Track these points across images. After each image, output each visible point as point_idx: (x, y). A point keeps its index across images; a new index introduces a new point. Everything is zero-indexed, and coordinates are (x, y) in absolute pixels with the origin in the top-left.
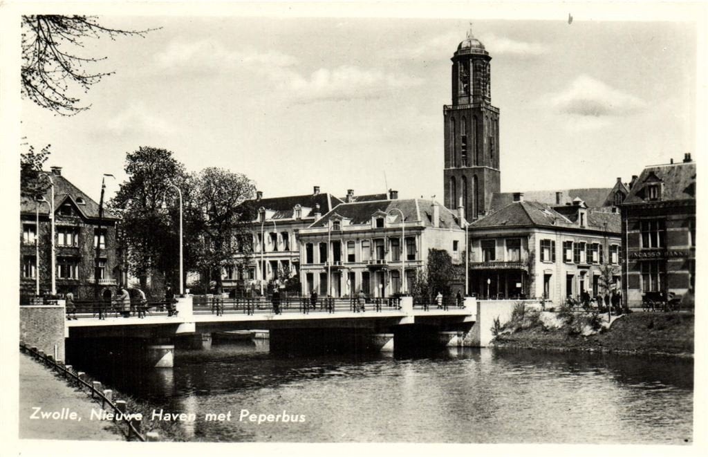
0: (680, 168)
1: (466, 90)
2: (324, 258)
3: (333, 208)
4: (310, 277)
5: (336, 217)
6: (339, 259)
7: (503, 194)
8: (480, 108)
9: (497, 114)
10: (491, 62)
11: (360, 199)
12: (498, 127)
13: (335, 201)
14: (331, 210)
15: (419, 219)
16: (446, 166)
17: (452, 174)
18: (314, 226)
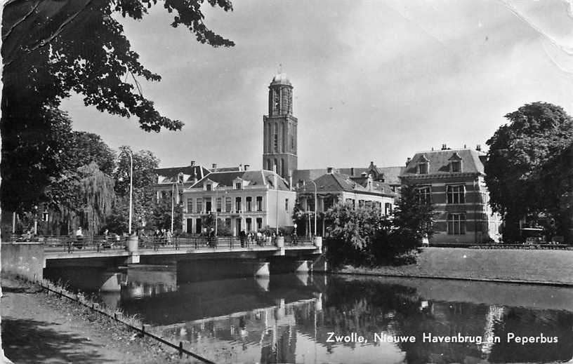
0: (440, 153)
1: (278, 106)
2: (199, 209)
3: (204, 175)
4: (189, 221)
5: (209, 182)
6: (210, 210)
7: (300, 171)
8: (286, 117)
9: (296, 122)
10: (293, 90)
11: (221, 170)
12: (296, 130)
13: (206, 172)
14: (203, 178)
15: (265, 183)
16: (264, 153)
17: (268, 157)
18: (193, 187)
